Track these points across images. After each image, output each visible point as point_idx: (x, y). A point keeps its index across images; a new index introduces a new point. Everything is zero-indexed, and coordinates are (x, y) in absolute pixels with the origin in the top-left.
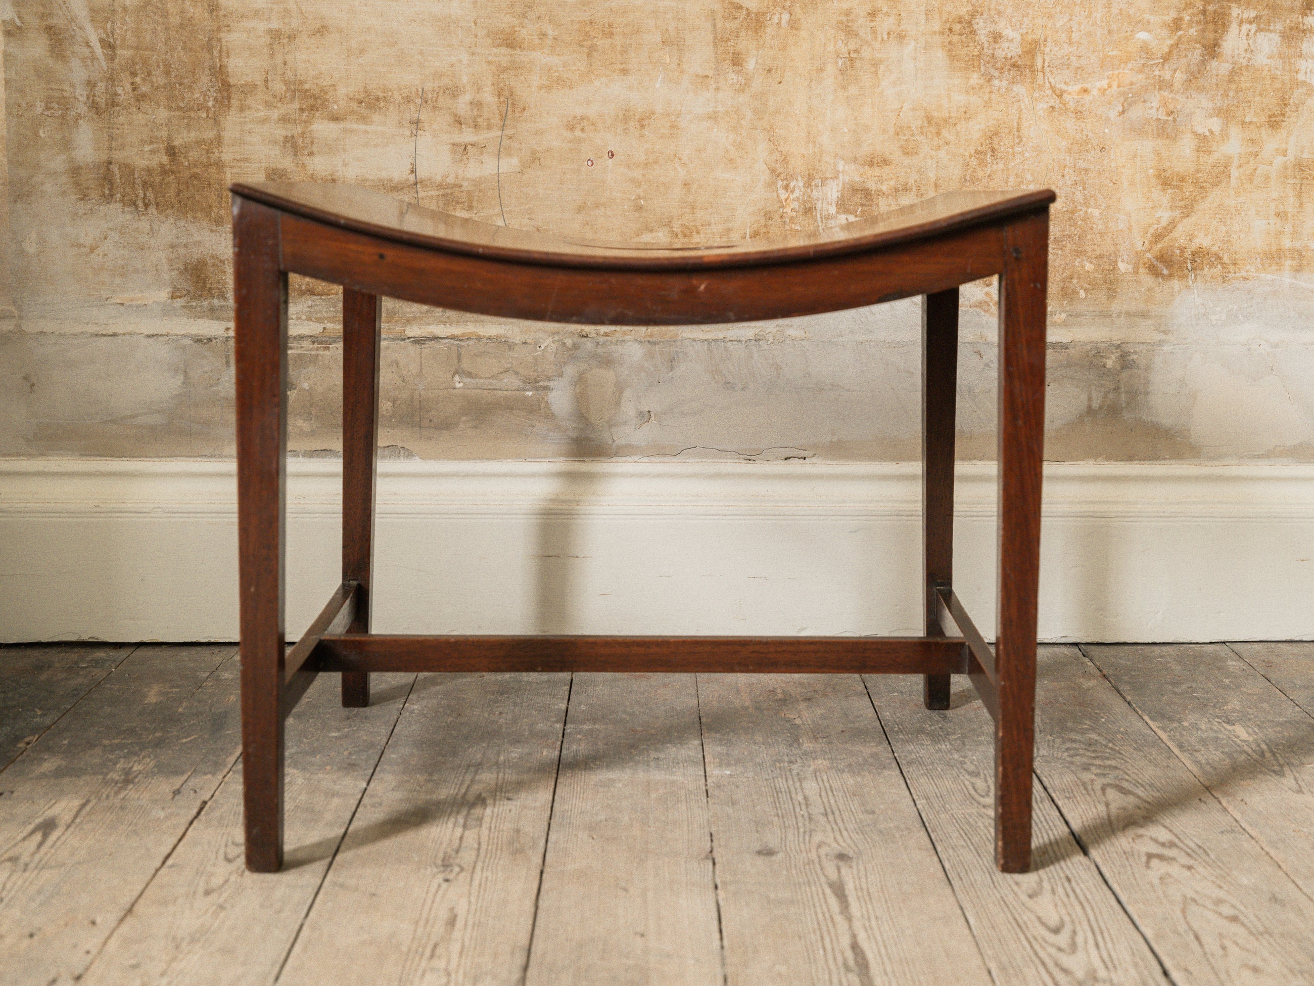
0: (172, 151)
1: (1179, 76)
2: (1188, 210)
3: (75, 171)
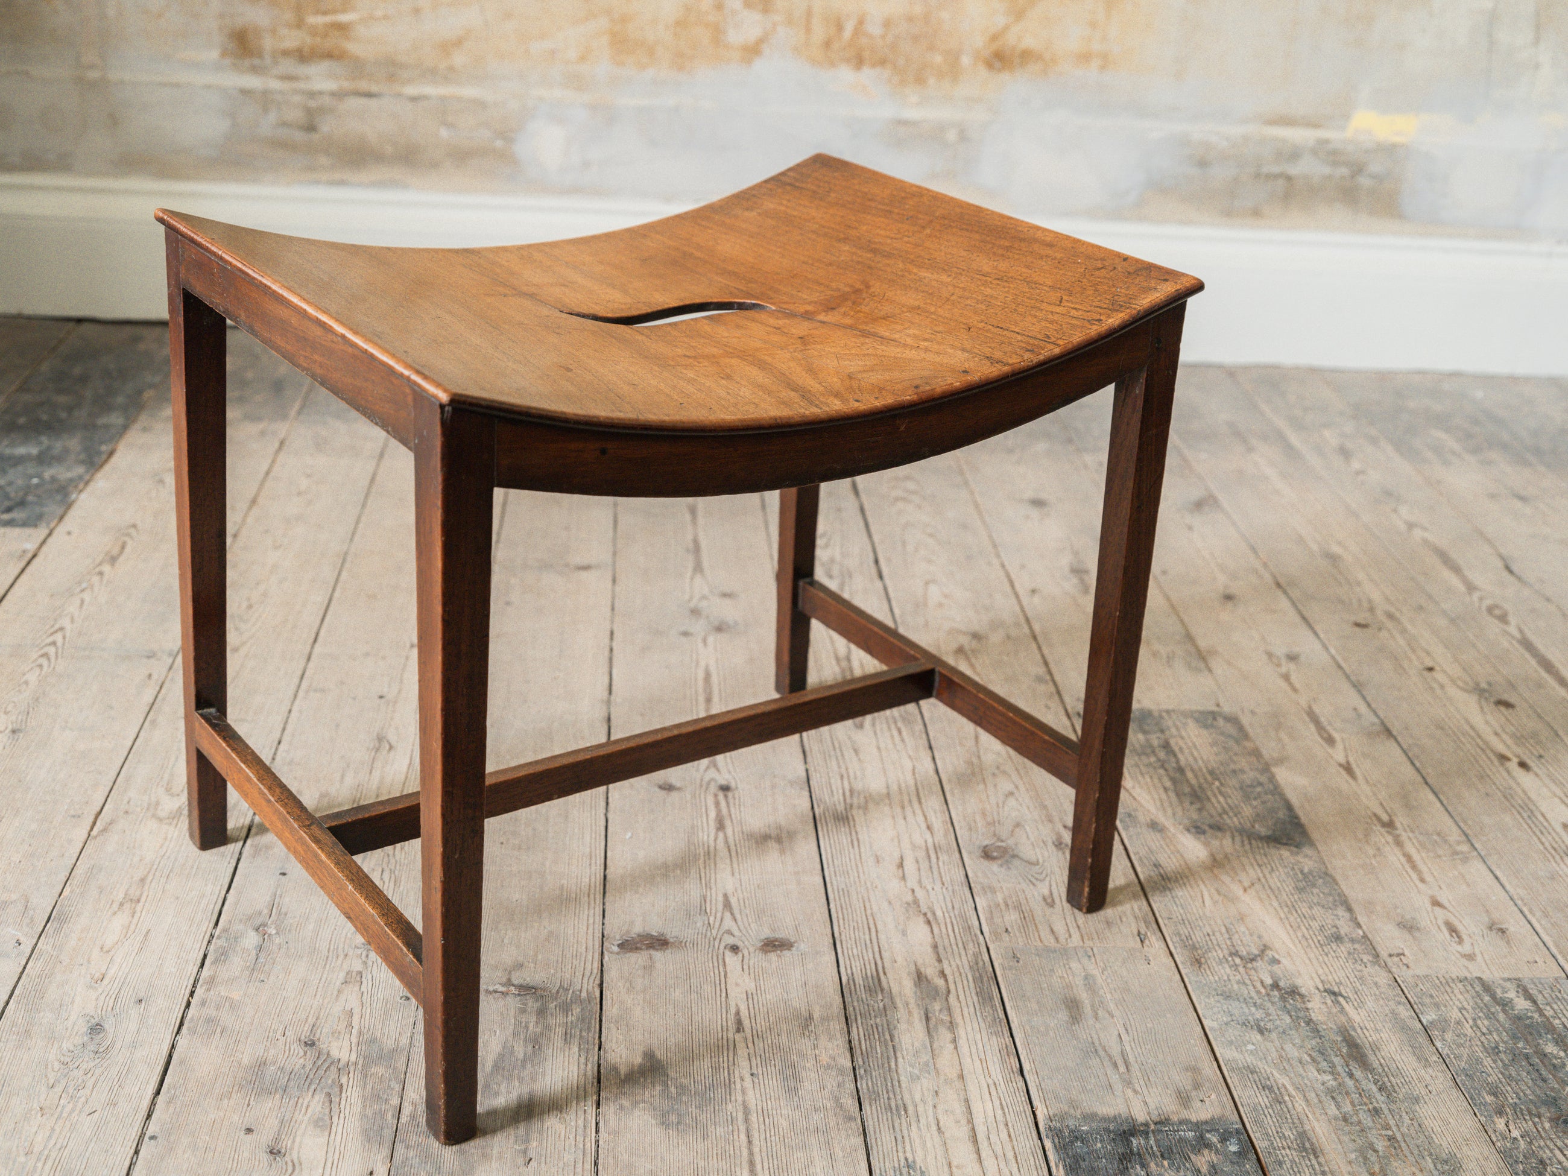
2: (1019, 16)
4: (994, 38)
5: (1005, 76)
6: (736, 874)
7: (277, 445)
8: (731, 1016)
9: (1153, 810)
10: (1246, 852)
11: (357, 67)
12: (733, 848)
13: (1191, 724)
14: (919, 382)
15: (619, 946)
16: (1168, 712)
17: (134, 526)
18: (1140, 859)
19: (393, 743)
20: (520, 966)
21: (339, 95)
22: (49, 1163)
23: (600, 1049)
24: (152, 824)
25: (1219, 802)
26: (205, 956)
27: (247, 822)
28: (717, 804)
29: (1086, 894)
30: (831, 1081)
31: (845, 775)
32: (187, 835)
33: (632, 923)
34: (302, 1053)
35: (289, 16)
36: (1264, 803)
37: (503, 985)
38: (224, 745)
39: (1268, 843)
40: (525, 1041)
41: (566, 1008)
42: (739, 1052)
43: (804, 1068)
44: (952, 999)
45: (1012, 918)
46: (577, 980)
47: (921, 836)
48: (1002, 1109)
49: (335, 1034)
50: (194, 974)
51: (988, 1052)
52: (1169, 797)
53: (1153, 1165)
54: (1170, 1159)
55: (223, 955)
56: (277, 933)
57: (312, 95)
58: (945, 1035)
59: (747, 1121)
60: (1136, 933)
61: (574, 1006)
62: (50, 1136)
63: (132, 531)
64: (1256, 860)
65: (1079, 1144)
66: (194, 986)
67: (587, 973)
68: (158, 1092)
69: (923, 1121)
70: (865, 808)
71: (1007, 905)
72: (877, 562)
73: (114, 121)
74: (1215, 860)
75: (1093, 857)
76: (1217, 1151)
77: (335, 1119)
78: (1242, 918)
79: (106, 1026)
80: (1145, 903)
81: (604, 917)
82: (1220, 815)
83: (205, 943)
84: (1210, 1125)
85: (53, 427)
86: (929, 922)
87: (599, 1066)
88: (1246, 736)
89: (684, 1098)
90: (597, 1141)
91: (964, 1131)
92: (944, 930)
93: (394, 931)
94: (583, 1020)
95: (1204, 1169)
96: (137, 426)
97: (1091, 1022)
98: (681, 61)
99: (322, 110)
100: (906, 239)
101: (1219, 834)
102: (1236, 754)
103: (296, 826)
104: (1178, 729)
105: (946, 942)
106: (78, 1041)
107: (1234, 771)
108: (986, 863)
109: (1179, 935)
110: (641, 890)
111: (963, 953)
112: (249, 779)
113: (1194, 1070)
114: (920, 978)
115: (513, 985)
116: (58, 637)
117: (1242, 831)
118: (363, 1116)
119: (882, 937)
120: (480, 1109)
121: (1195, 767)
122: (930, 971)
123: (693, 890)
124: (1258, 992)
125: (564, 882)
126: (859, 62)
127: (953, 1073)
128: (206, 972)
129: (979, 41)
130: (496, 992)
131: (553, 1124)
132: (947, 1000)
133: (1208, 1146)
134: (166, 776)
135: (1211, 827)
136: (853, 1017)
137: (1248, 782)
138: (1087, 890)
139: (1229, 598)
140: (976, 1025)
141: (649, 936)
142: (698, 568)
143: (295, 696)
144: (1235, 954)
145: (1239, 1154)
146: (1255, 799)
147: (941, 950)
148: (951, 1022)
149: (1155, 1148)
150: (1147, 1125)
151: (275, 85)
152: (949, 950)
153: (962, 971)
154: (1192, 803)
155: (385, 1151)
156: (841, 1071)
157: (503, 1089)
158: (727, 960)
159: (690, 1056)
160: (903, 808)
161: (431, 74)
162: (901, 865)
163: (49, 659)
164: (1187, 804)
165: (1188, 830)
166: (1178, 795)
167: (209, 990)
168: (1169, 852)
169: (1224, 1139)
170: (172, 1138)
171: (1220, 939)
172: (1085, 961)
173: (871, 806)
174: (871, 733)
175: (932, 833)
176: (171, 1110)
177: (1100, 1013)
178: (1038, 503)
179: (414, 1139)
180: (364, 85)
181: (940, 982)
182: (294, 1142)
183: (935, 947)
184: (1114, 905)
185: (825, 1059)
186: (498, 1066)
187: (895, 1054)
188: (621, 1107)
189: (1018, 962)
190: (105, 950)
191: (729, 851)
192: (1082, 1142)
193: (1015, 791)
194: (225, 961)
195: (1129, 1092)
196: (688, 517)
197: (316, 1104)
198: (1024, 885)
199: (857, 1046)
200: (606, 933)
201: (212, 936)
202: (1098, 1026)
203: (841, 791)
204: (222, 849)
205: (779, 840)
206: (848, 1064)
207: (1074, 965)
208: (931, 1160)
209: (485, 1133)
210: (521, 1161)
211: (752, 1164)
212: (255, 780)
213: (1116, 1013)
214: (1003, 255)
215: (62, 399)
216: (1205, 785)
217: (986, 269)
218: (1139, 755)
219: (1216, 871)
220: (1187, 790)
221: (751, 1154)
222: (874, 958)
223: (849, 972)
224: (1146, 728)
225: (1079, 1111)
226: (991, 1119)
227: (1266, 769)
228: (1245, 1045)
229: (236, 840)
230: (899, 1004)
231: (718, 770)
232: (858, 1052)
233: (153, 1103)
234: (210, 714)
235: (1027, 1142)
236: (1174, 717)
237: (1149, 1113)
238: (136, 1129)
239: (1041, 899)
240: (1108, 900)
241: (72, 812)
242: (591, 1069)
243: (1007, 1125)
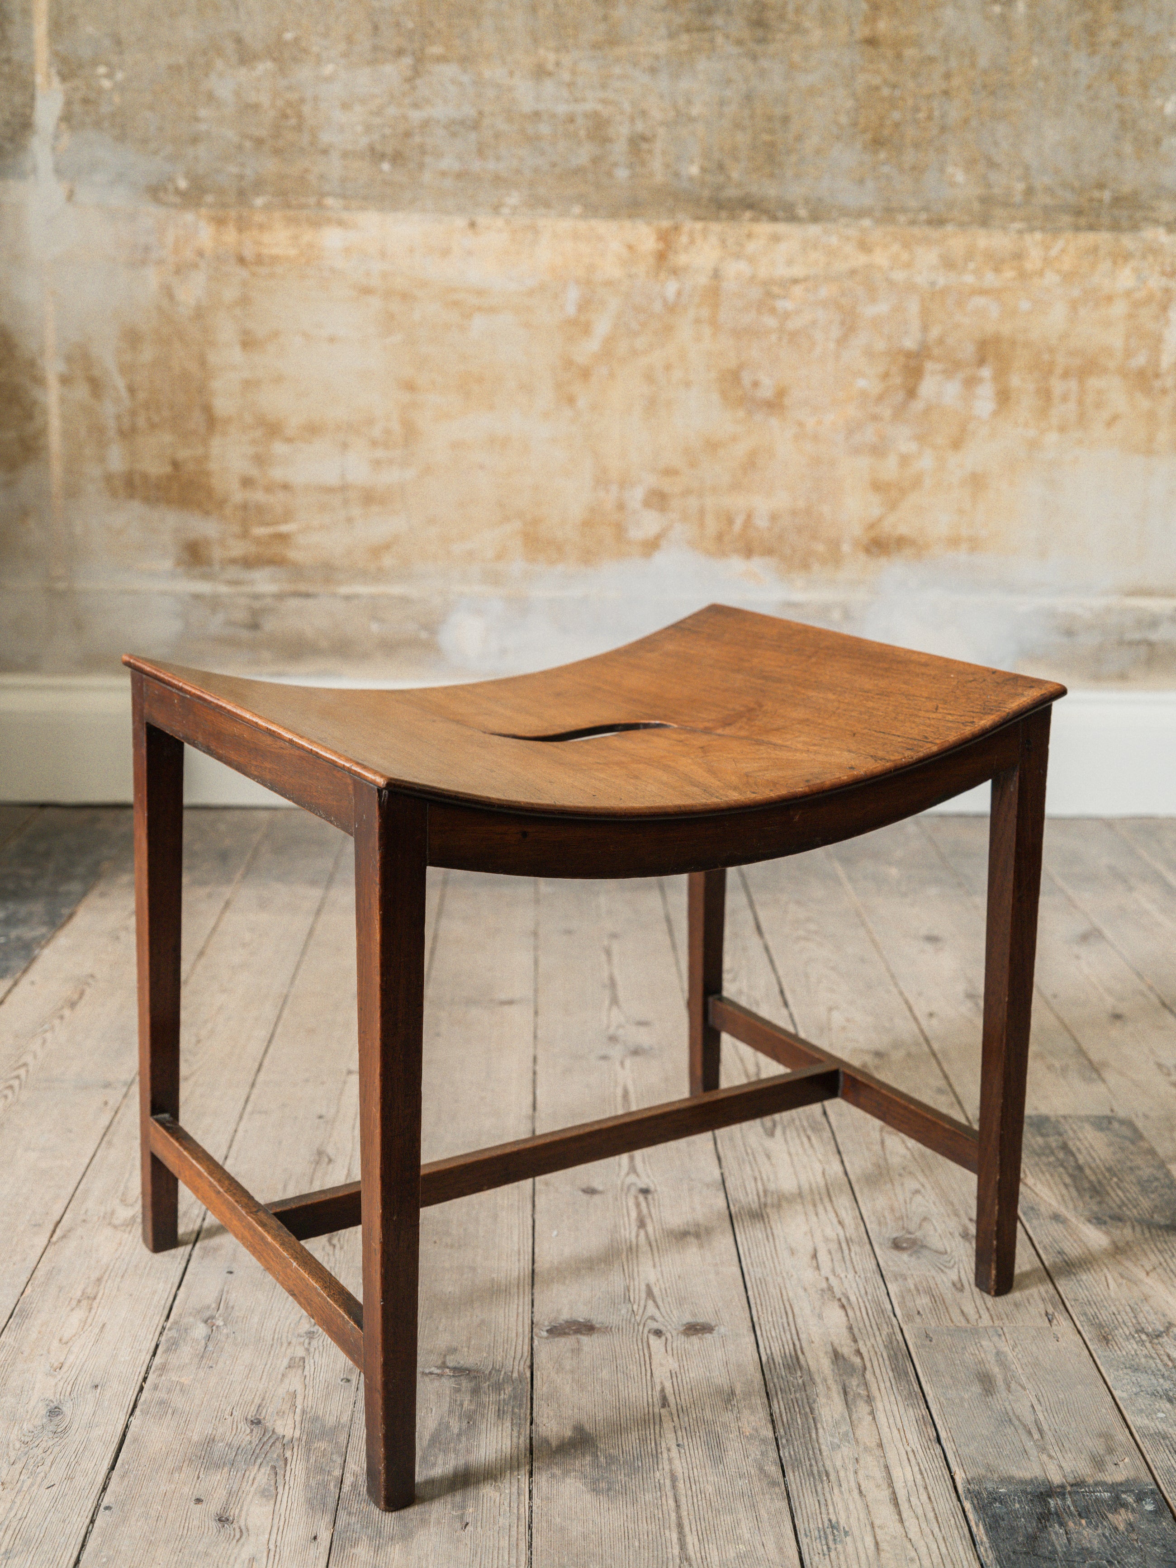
0: (176, 464)
1: (887, 413)
2: (893, 506)
3: (108, 478)
4: (872, 526)
5: (883, 561)
6: (658, 1264)
7: (222, 904)
8: (657, 1394)
9: (1054, 1203)
10: (1146, 1240)
11: (297, 571)
12: (654, 1244)
13: (1087, 1127)
14: (810, 777)
15: (547, 1331)
16: (1065, 1117)
17: (92, 976)
18: (1045, 1248)
19: (333, 1157)
20: (453, 1350)
21: (280, 597)
22: (10, 1532)
23: (531, 1424)
24: (108, 1231)
25: (1118, 1196)
26: (157, 1346)
27: (196, 1227)
28: (638, 1205)
29: (993, 1277)
30: (755, 1451)
31: (758, 1177)
32: (141, 1240)
33: (559, 1312)
34: (248, 1431)
35: (236, 529)
36: (1162, 1196)
37: (438, 1367)
38: (177, 1144)
39: (1167, 1232)
40: (460, 1418)
41: (498, 1387)
42: (665, 1425)
43: (728, 1439)
44: (869, 1375)
45: (923, 1301)
46: (509, 1363)
47: (832, 1231)
48: (921, 1474)
49: (280, 1413)
50: (147, 1361)
51: (906, 1423)
52: (1069, 1192)
53: (1071, 1524)
54: (1087, 1518)
55: (174, 1345)
56: (225, 1325)
57: (256, 597)
58: (862, 1409)
59: (674, 1487)
60: (1043, 1313)
61: (506, 1386)
62: (11, 1509)
63: (90, 980)
64: (1157, 1247)
65: (998, 1504)
66: (147, 1372)
67: (518, 1356)
68: (113, 1468)
69: (845, 1486)
70: (779, 1206)
71: (918, 1290)
72: (782, 992)
73: (78, 626)
74: (1117, 1248)
75: (998, 1238)
76: (1133, 1510)
77: (280, 1489)
78: (1146, 1299)
79: (64, 1409)
80: (1051, 1286)
81: (533, 1305)
82: (1120, 1207)
83: (157, 1333)
84: (1126, 1486)
85: (19, 894)
86: (843, 1307)
87: (531, 1439)
88: (1141, 1137)
89: (614, 1468)
90: (531, 1507)
91: (886, 1494)
92: (858, 1313)
93: (336, 1301)
94: (515, 1398)
95: (1122, 1527)
96: (96, 892)
97: (1004, 1394)
98: (588, 557)
99: (264, 611)
100: (794, 667)
101: (1120, 1224)
102: (1132, 1153)
103: (244, 1212)
104: (1074, 1132)
105: (861, 1325)
106: (38, 1422)
107: (1131, 1169)
108: (895, 1252)
109: (1085, 1314)
110: (567, 1282)
111: (877, 1333)
112: (199, 1174)
113: (1107, 1437)
114: (837, 1356)
115: (448, 1367)
116: (22, 1072)
117: (1141, 1222)
118: (307, 1486)
119: (799, 1321)
120: (419, 1478)
121: (1093, 1165)
122: (847, 1350)
123: (616, 1281)
124: (1165, 1365)
125: (494, 1275)
126: (748, 552)
127: (872, 1442)
128: (158, 1360)
129: (857, 530)
130: (431, 1373)
131: (488, 1491)
132: (864, 1376)
133: (1125, 1505)
134: (122, 1188)
135: (1112, 1218)
136: (773, 1392)
137: (1145, 1178)
138: (994, 1272)
139: (1117, 1017)
140: (892, 1398)
141: (575, 1322)
142: (615, 1001)
143: (241, 1118)
144: (1142, 1331)
145: (1155, 1512)
146: (1153, 1192)
147: (856, 1330)
148: (868, 1396)
149: (1072, 1508)
150: (1063, 1486)
151: (223, 589)
152: (864, 1331)
153: (877, 1350)
154: (1091, 1197)
155: (328, 1518)
156: (763, 1441)
157: (440, 1461)
158: (651, 1342)
159: (618, 1428)
160: (815, 1206)
161: (363, 575)
162: (815, 1256)
163: (13, 1092)
164: (1087, 1198)
165: (1089, 1221)
166: (1077, 1190)
167: (161, 1375)
168: (1072, 1241)
169: (1140, 1499)
170: (126, 1508)
171: (1125, 1318)
172: (995, 1339)
173: (784, 1204)
174: (782, 1141)
175: (843, 1227)
176: (125, 1483)
177: (1013, 1385)
178: (932, 939)
179: (355, 1506)
180: (302, 587)
181: (857, 1360)
182: (241, 1510)
183: (851, 1328)
184: (1022, 1288)
185: (748, 1431)
186: (435, 1439)
187: (816, 1426)
188: (553, 1476)
189: (931, 1341)
190: (64, 1341)
191: (650, 1246)
192: (1001, 1503)
193: (923, 1191)
194: (176, 1350)
195: (1045, 1457)
196: (603, 957)
197: (262, 1476)
198: (933, 1273)
199: (779, 1419)
200: (535, 1320)
201: (164, 1328)
202: (1010, 1397)
203: (755, 1193)
204: (173, 1251)
205: (697, 1235)
206: (770, 1434)
207: (985, 1343)
208: (853, 1521)
209: (422, 1500)
210: (458, 1525)
211: (680, 1526)
212: (206, 1174)
213: (1029, 1386)
214: (882, 675)
215: (28, 872)
216: (1105, 1182)
217: (868, 686)
218: (1038, 1155)
219: (1118, 1257)
220: (1087, 1185)
221: (679, 1517)
222: (792, 1339)
223: (768, 1351)
224: (1044, 1131)
225: (996, 1476)
226: (911, 1483)
227: (1162, 1165)
228: (1156, 1414)
229: (185, 1243)
230: (818, 1380)
231: (638, 1175)
232: (780, 1424)
233: (108, 1478)
234: (165, 1118)
235: (946, 1504)
236: (1071, 1121)
237: (1064, 1476)
238: (91, 1501)
239: (950, 1285)
240: (1015, 1284)
241: (33, 1222)
242: (523, 1442)
243: (926, 1488)
